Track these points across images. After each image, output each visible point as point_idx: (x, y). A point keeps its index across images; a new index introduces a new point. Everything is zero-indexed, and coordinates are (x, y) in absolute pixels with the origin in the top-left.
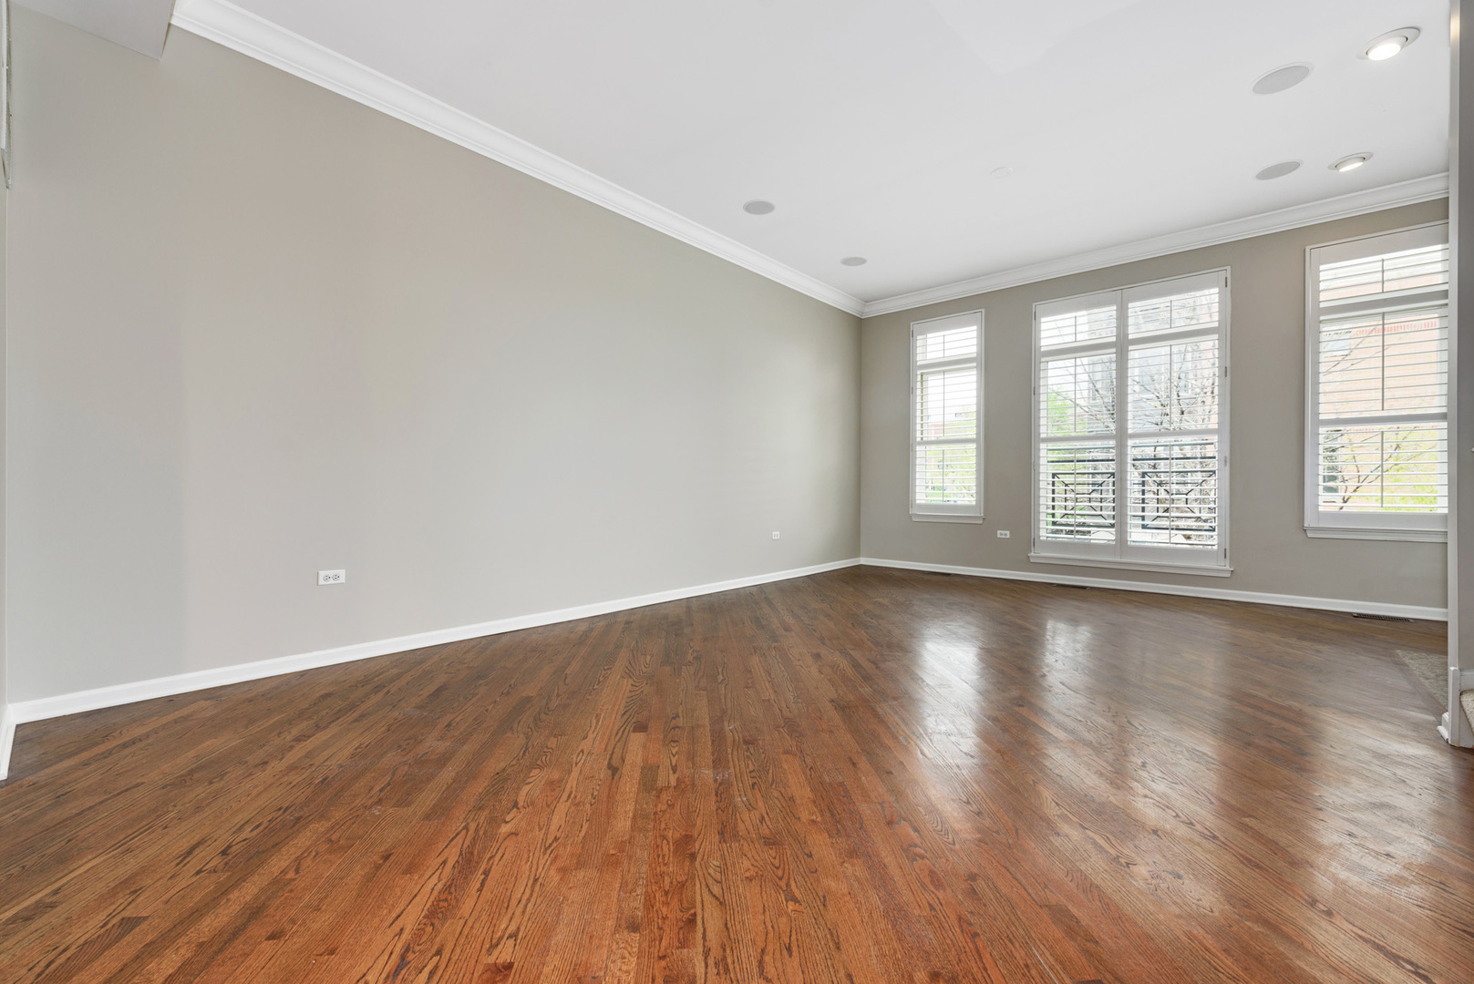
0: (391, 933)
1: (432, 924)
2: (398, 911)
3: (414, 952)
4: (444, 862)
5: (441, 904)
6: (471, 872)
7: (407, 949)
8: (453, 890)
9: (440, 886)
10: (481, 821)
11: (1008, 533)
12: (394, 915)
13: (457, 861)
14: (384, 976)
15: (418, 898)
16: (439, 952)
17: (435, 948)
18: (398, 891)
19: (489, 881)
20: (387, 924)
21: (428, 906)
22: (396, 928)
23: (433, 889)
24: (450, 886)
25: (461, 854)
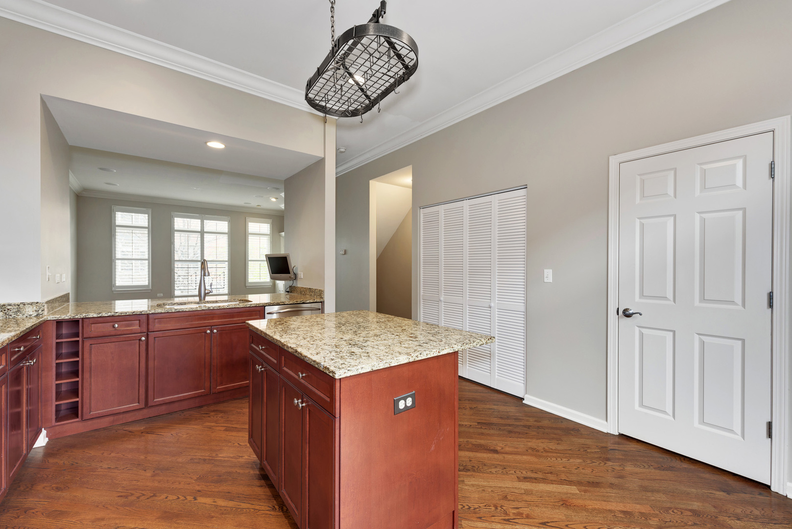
11: (162, 294)
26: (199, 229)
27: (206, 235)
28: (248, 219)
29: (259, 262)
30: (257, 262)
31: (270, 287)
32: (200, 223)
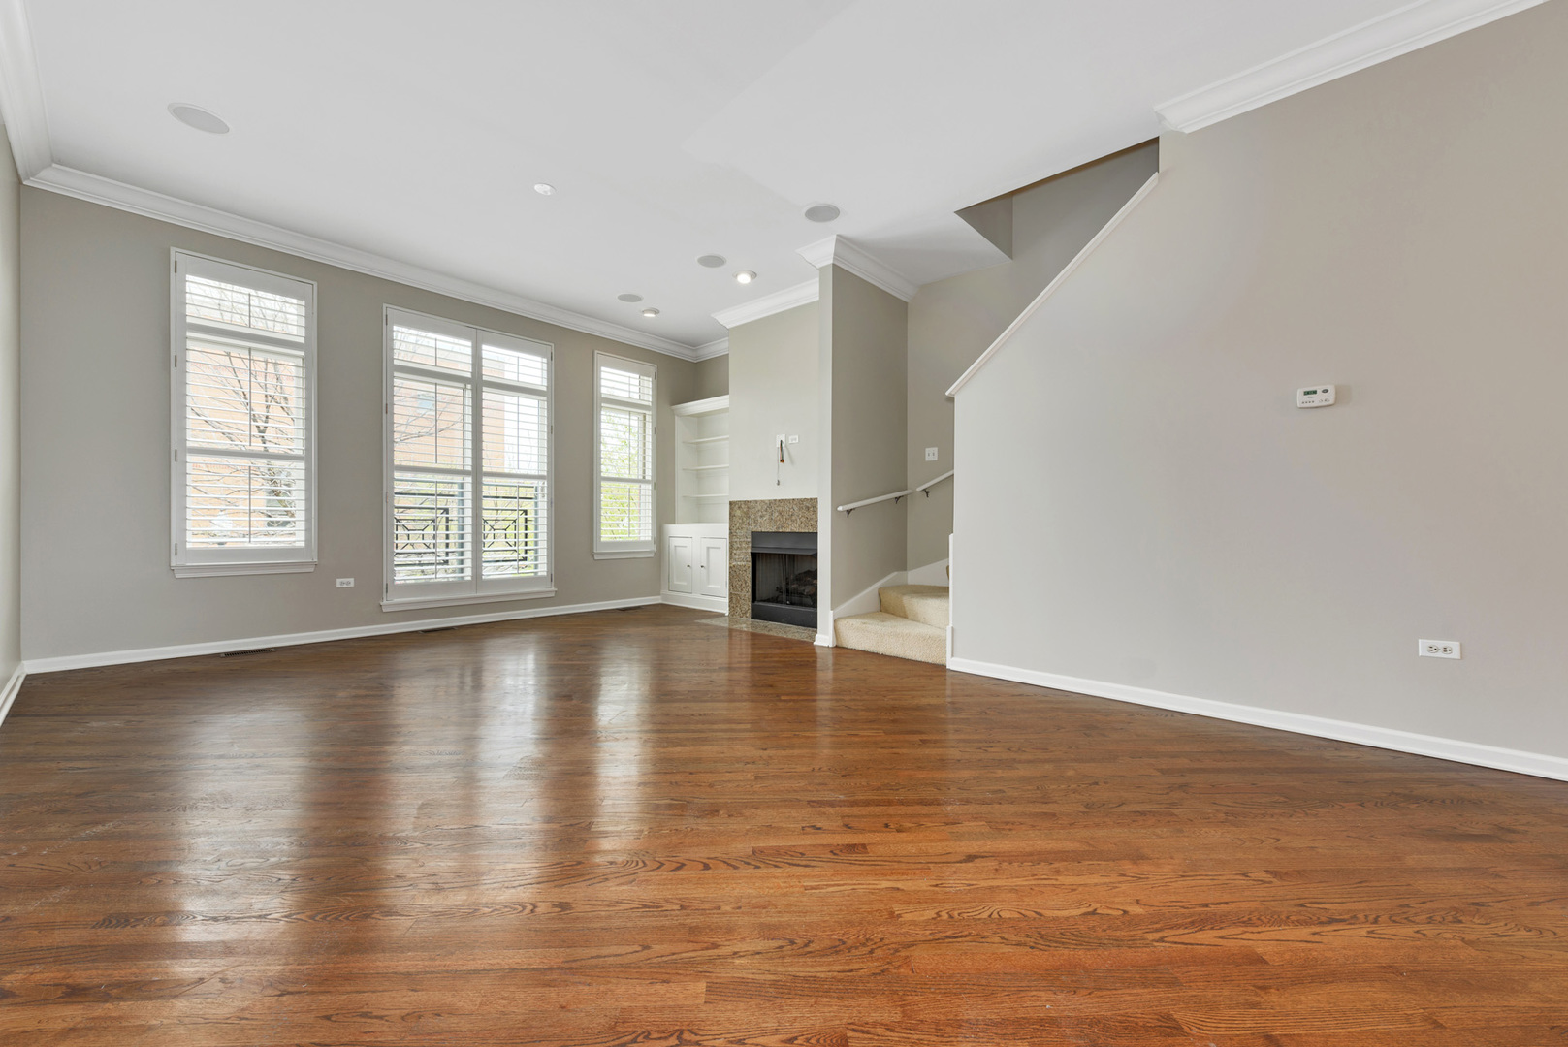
0: (1325, 940)
1: (1288, 918)
2: (1304, 945)
3: (1319, 918)
4: (1222, 937)
5: (1265, 920)
6: (1215, 915)
7: (1321, 923)
8: (1245, 919)
9: (1251, 929)
10: (1140, 932)
11: (352, 580)
12: (1309, 945)
13: (1212, 928)
14: (1352, 926)
15: (1278, 938)
16: (1302, 905)
17: (1301, 909)
18: (1287, 956)
19: (1211, 900)
20: (1321, 946)
21: (1277, 928)
22: (1316, 938)
23: (1259, 932)
24: (1244, 922)
25: (1201, 929)
26: (465, 369)
27: (489, 396)
28: (599, 357)
29: (628, 485)
30: (622, 484)
31: (652, 555)
32: (469, 351)
